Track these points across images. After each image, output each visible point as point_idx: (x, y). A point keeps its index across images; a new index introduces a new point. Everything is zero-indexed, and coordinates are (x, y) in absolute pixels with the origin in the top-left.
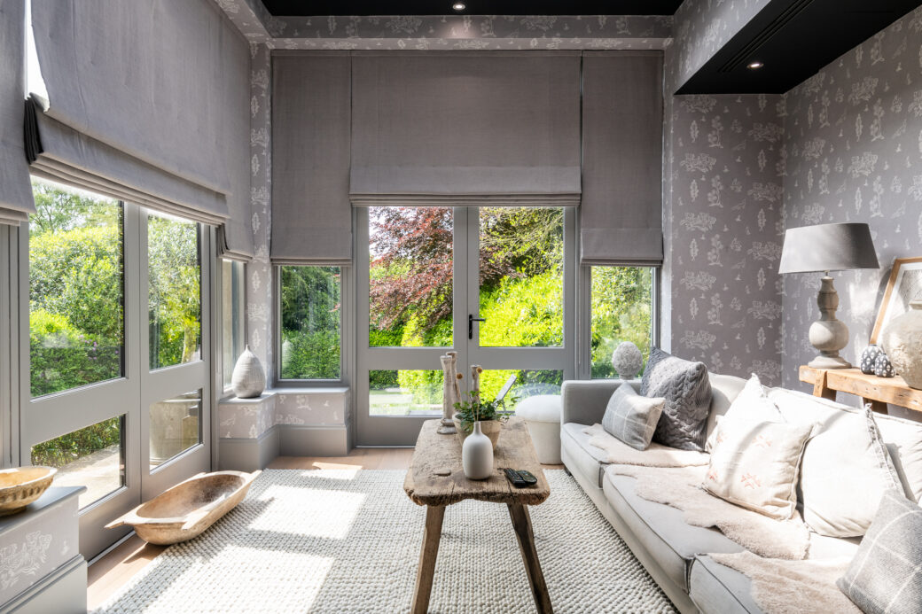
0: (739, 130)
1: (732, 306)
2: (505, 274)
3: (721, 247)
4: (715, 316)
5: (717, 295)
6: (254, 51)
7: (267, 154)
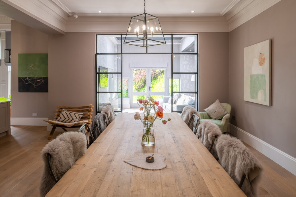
0: (192, 57)
2: (159, 75)
6: (115, 45)
7: (117, 61)
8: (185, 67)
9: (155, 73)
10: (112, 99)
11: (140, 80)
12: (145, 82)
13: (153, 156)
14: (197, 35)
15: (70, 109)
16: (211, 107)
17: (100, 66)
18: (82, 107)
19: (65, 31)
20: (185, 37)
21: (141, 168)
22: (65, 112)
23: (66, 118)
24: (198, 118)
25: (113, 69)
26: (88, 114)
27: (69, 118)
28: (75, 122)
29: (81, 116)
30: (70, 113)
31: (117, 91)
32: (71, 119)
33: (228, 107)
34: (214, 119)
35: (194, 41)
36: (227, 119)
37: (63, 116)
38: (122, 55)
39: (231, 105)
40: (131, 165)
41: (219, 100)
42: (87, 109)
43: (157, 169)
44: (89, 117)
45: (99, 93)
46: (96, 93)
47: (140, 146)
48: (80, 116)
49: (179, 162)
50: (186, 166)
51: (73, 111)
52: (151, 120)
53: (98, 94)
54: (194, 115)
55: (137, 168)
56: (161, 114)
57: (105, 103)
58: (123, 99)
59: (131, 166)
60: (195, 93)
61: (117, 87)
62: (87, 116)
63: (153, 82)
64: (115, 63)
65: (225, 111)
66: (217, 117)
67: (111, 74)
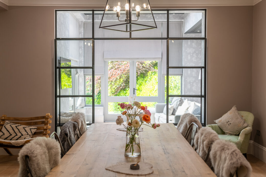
1: (198, 86)
2: (150, 70)
3: (196, 71)
4: (194, 88)
5: (195, 83)
6: (80, 23)
7: (83, 48)
8: (189, 58)
9: (143, 67)
10: (76, 108)
11: (118, 78)
12: (127, 82)
13: (138, 164)
14: (205, 10)
15: (17, 121)
16: (225, 118)
17: (61, 56)
18: (34, 118)
19: (8, 5)
20: (187, 14)
21: (124, 174)
22: (10, 125)
23: (11, 133)
24: (197, 126)
25: (78, 60)
26: (43, 128)
27: (16, 134)
28: (25, 139)
29: (34, 131)
30: (18, 127)
31: (83, 95)
32: (19, 135)
33: (250, 117)
34: (228, 134)
35: (201, 20)
36: (246, 135)
37: (7, 130)
38: (94, 41)
39: (254, 115)
40: (114, 171)
41: (236, 107)
42: (43, 120)
43: (142, 174)
44: (46, 132)
45: (60, 96)
46: (56, 97)
47: (123, 157)
48: (32, 130)
49: (168, 169)
50: (175, 172)
51: (21, 124)
52: (136, 125)
53: (58, 99)
54: (193, 124)
55: (120, 174)
56: (148, 118)
57: (67, 112)
58: (95, 107)
59: (114, 173)
60: (201, 96)
61: (83, 90)
62: (43, 131)
63: (140, 81)
64: (81, 52)
65: (245, 122)
66: (233, 132)
67: (75, 69)
